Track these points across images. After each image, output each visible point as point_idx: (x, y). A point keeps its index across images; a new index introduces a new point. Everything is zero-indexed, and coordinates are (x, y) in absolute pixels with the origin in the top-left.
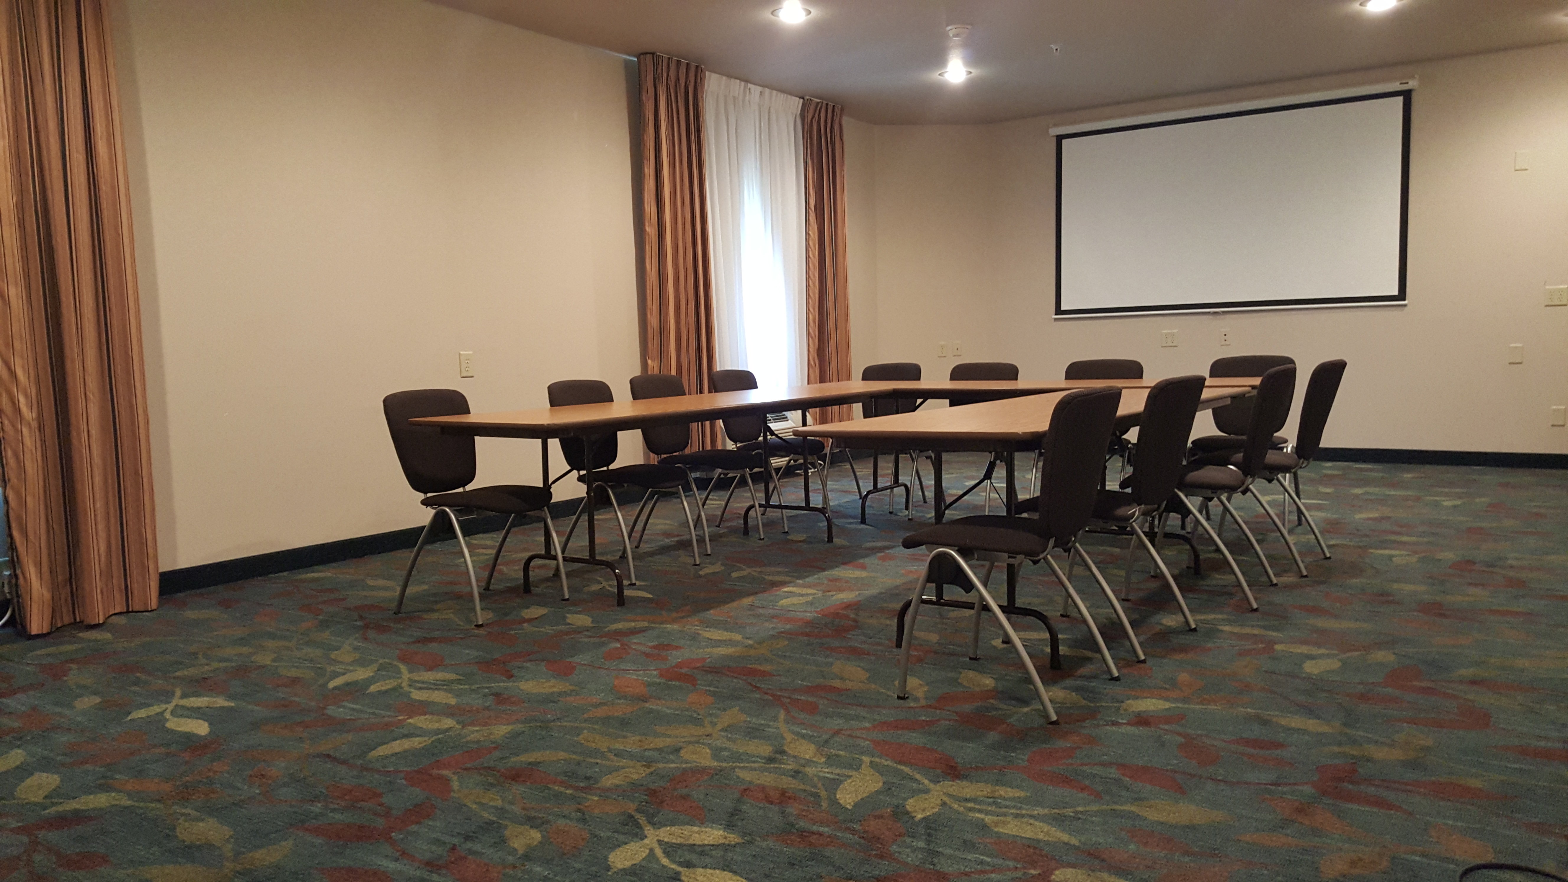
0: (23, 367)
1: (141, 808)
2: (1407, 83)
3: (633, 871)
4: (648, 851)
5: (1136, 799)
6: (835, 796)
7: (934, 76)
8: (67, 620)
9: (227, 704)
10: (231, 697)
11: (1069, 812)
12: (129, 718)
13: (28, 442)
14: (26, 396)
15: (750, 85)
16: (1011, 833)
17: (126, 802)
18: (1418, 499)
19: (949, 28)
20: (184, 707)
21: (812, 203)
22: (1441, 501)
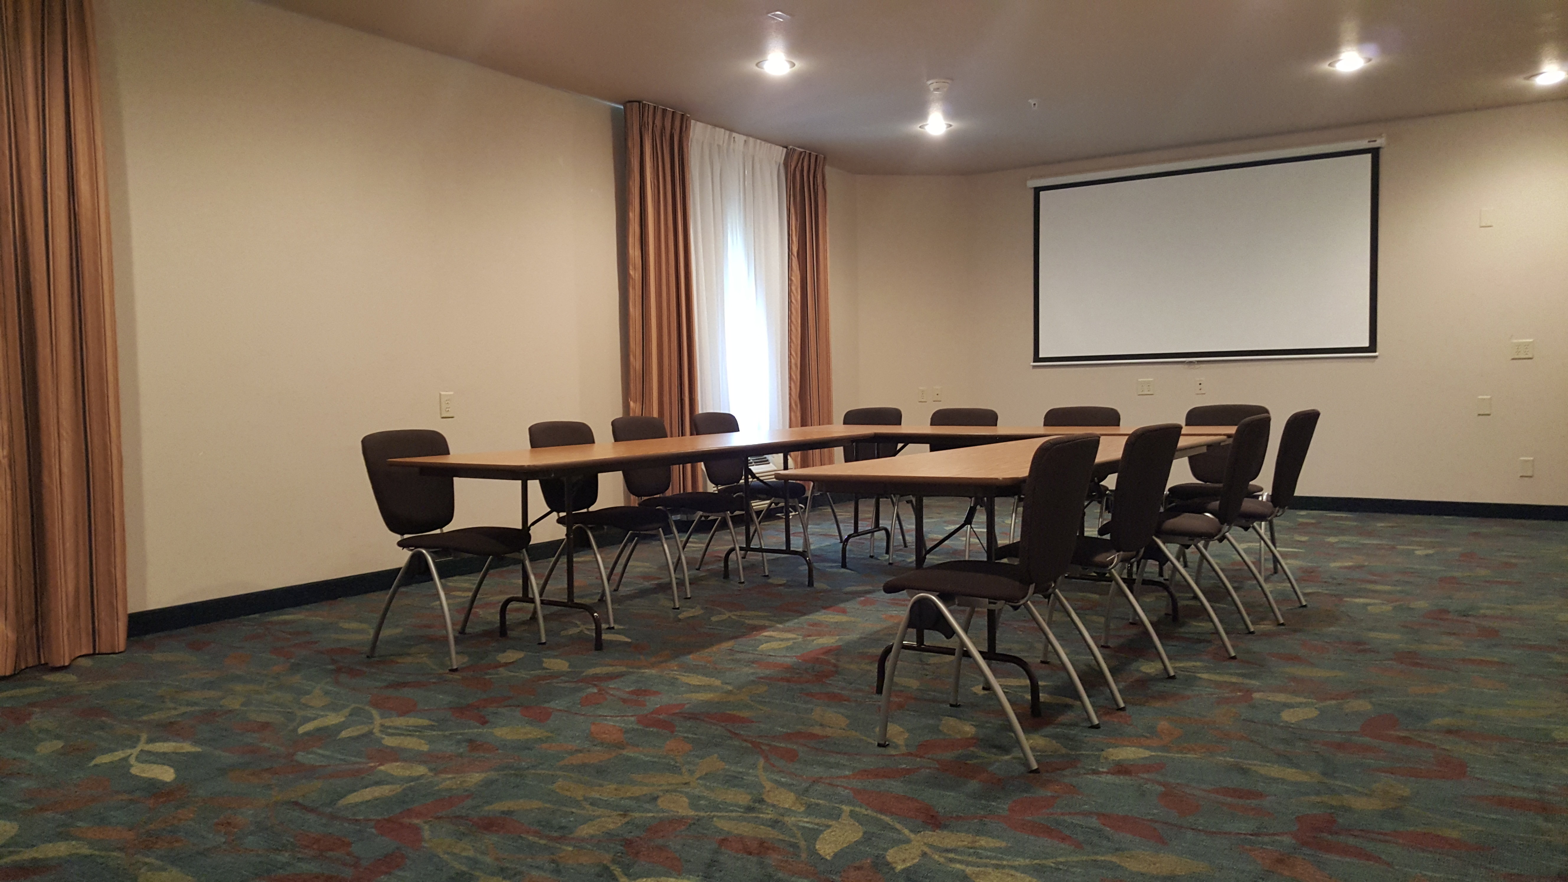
1: (102, 857)
2: (1375, 141)
5: (1117, 850)
6: (815, 847)
7: (916, 128)
8: (31, 662)
9: (193, 749)
10: (196, 743)
11: (1050, 863)
12: (93, 763)
15: (734, 135)
17: (86, 851)
18: (1393, 548)
19: (929, 82)
20: (149, 752)
21: (795, 249)
22: (1414, 550)
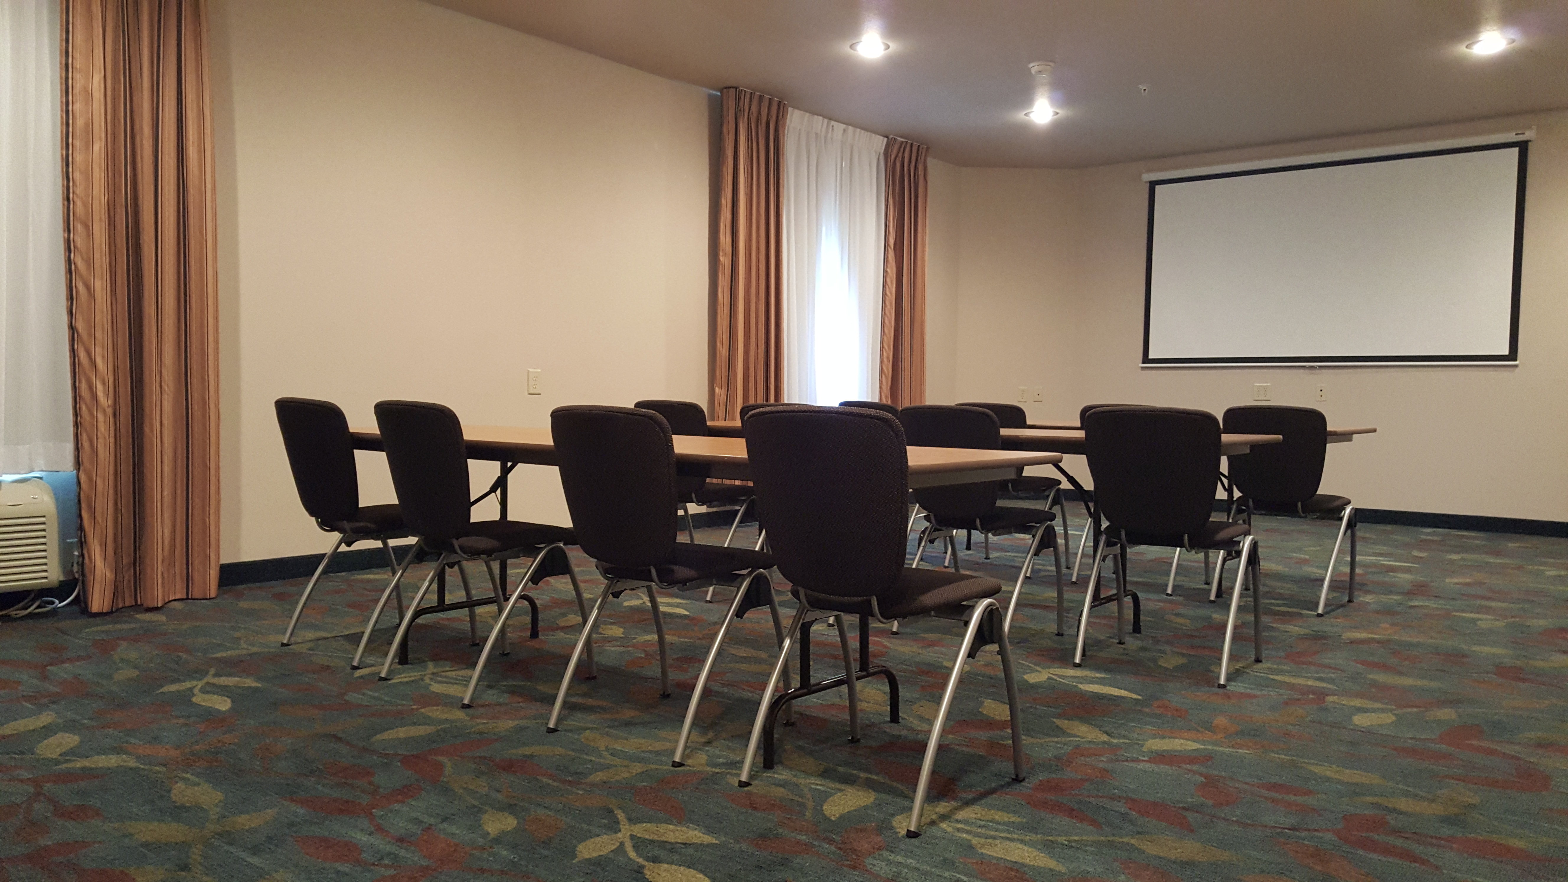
0: (103, 357)
1: (146, 770)
2: (1523, 133)
3: (599, 863)
4: (618, 844)
5: (1139, 833)
6: (822, 807)
7: (1020, 116)
8: (129, 602)
9: (254, 684)
10: (258, 679)
11: (1062, 839)
12: (161, 690)
13: (102, 428)
14: (104, 383)
15: (833, 123)
16: (995, 855)
17: (132, 763)
18: (1520, 568)
19: (1031, 65)
20: (214, 685)
21: (892, 241)
22: (1544, 570)
